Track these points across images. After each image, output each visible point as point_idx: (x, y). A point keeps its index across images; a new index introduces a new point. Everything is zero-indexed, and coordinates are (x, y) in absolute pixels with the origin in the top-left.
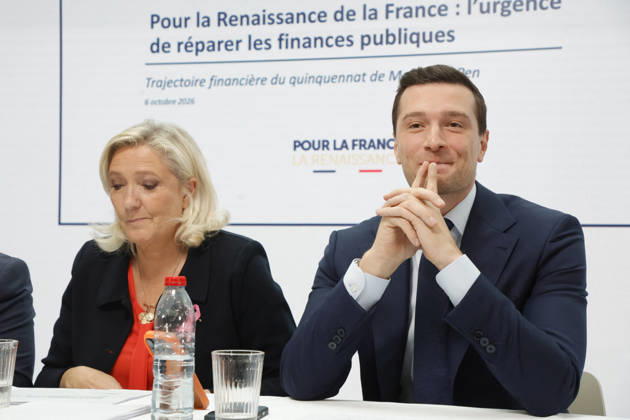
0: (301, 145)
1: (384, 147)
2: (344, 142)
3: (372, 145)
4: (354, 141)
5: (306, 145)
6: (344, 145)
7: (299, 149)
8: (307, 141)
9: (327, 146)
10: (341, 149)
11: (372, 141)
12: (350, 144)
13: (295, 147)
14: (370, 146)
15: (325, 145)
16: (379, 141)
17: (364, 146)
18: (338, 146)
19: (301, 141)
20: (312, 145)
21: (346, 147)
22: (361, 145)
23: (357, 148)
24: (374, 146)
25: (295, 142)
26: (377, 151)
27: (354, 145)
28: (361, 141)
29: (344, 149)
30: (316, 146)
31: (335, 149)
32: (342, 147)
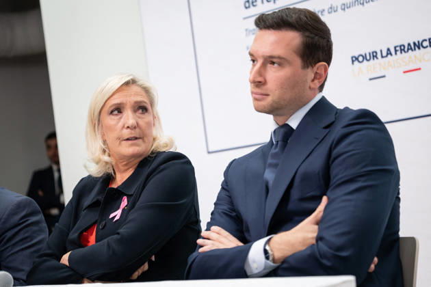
0: (357, 59)
1: (419, 48)
2: (388, 50)
3: (410, 48)
4: (395, 48)
5: (361, 59)
6: (389, 52)
7: (356, 63)
8: (362, 55)
9: (376, 56)
10: (387, 56)
11: (409, 45)
12: (393, 51)
13: (353, 61)
14: (408, 49)
15: (374, 55)
16: (414, 44)
17: (404, 50)
18: (384, 54)
19: (357, 56)
20: (364, 57)
21: (391, 54)
22: (401, 50)
23: (398, 53)
24: (411, 49)
25: (352, 58)
26: (414, 52)
27: (396, 51)
28: (400, 46)
29: (389, 56)
30: (368, 58)
31: (382, 57)
32: (388, 54)
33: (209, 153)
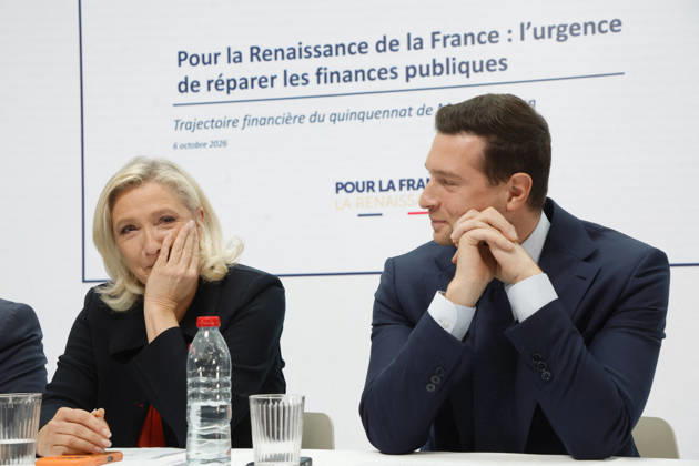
0: (344, 187)
2: (391, 182)
3: (421, 184)
4: (401, 181)
5: (349, 187)
6: (391, 186)
7: (342, 192)
8: (350, 183)
9: (372, 188)
10: (387, 190)
11: (421, 180)
12: (397, 185)
13: (338, 189)
14: (419, 186)
15: (370, 186)
17: (412, 186)
18: (385, 186)
19: (344, 183)
20: (355, 186)
21: (393, 188)
22: (409, 185)
23: (405, 188)
25: (337, 184)
27: (401, 186)
28: (409, 181)
29: (391, 190)
30: (361, 188)
31: (381, 190)
32: (389, 188)
33: (84, 281)
